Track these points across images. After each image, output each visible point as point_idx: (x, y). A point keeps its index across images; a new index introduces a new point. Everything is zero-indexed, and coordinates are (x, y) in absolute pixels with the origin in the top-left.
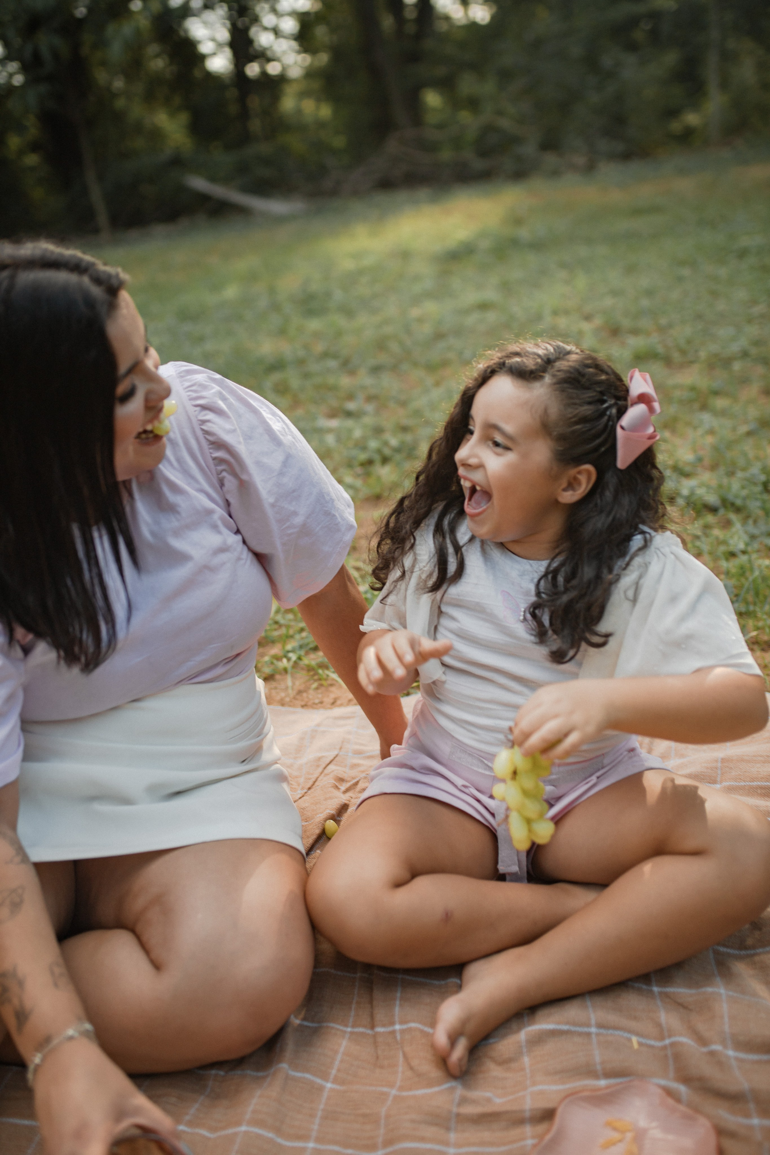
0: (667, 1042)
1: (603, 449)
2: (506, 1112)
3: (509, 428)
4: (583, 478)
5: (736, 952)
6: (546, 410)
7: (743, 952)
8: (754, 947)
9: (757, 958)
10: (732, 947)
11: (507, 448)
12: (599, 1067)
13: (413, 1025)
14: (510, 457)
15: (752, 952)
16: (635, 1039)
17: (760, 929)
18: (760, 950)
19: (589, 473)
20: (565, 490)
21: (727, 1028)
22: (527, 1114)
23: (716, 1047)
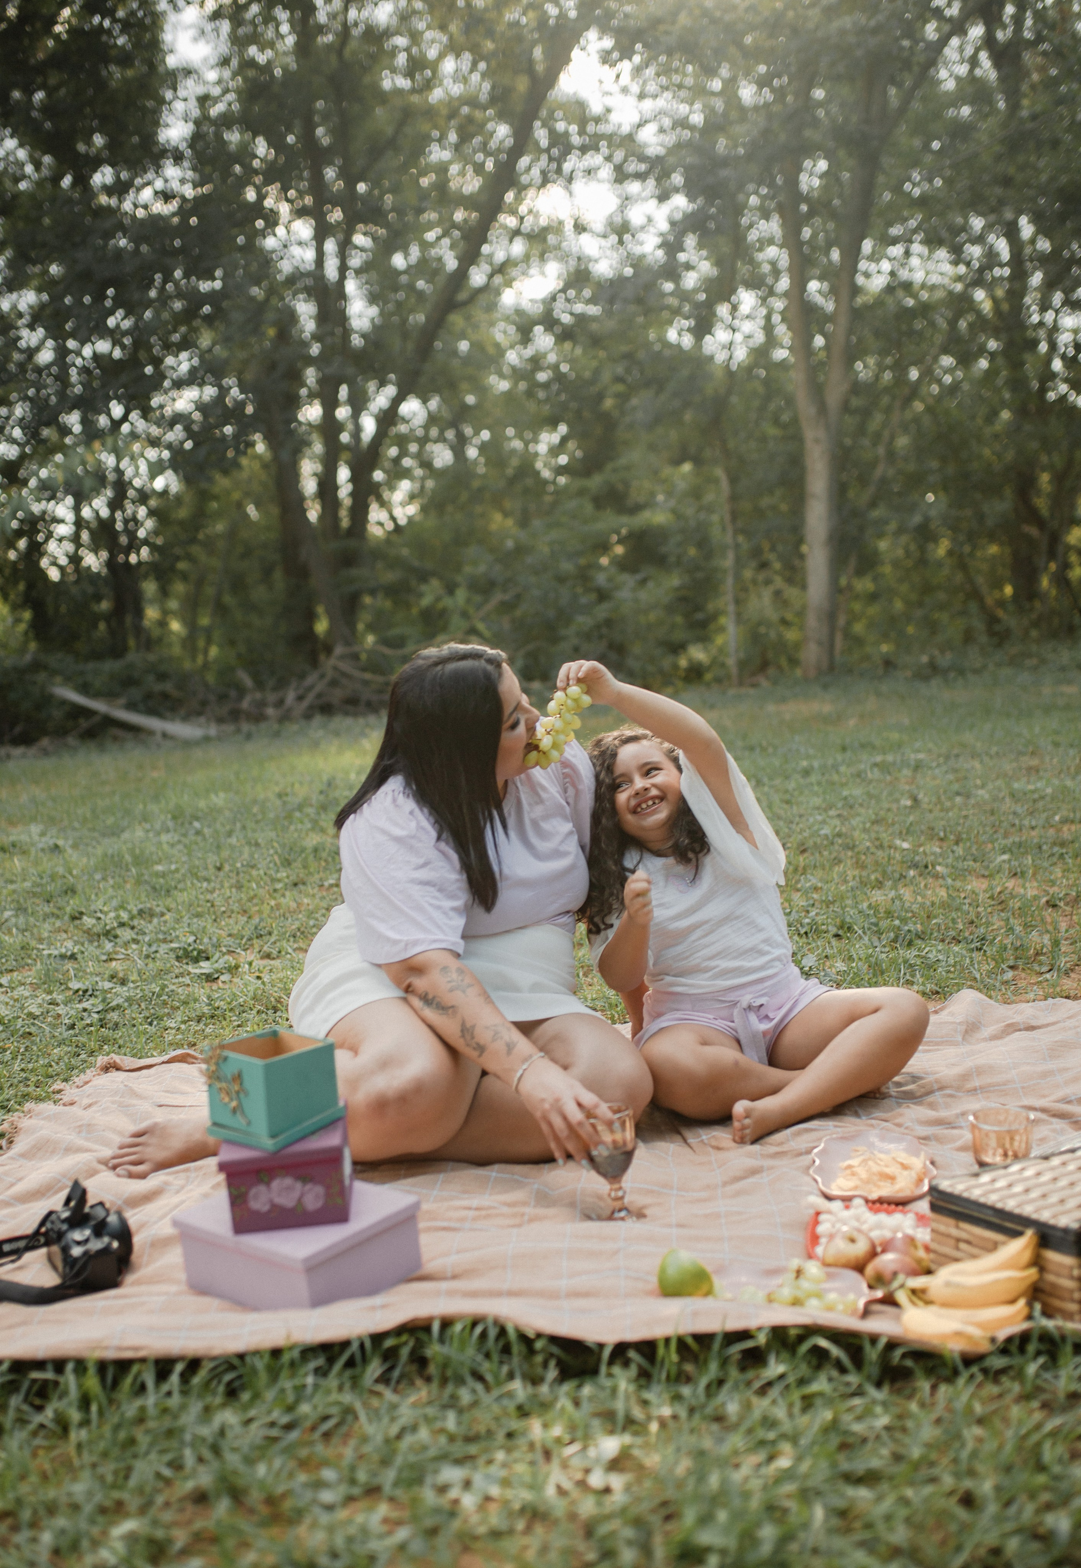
11: (660, 769)
13: (713, 1136)
23: (909, 1124)
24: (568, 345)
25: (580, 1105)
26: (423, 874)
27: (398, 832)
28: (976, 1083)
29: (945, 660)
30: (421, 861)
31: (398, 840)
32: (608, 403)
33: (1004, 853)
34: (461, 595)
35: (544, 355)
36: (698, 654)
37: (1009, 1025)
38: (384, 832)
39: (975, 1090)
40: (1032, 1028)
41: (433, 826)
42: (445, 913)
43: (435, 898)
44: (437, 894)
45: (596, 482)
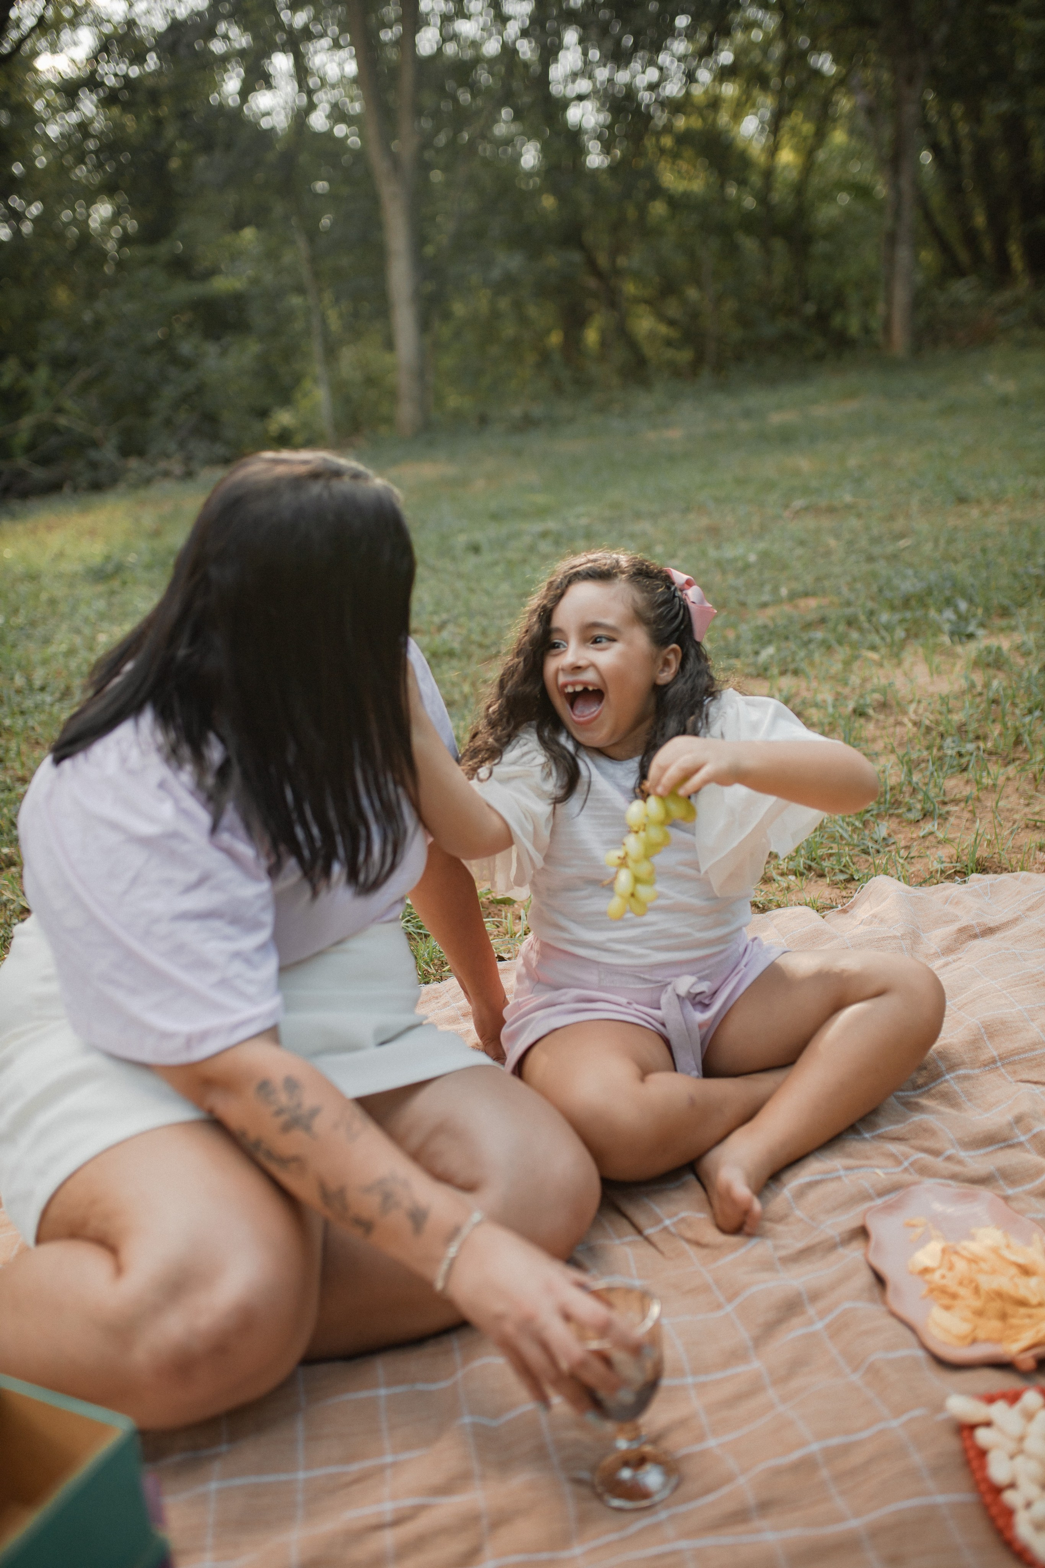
0: (906, 1164)
1: (682, 627)
2: (819, 1243)
3: (610, 621)
4: (671, 657)
5: (913, 1093)
6: (634, 600)
7: (918, 1092)
8: (926, 1084)
9: (933, 1091)
10: (907, 1090)
11: (613, 640)
12: (871, 1191)
13: (683, 1214)
14: (618, 647)
15: (926, 1089)
16: (878, 1171)
17: (925, 1068)
18: (933, 1085)
19: (673, 650)
20: (662, 671)
21: (951, 1136)
22: (838, 1239)
23: (950, 1151)
24: (116, 111)
25: (567, 1317)
26: (199, 901)
27: (147, 829)
28: (991, 1050)
29: (537, 410)
30: (192, 876)
31: (145, 842)
32: (175, 164)
33: (765, 644)
34: (43, 373)
35: (91, 121)
36: (284, 418)
37: (961, 930)
38: (114, 826)
39: (994, 1061)
40: (989, 931)
41: (205, 806)
42: (248, 961)
43: (227, 938)
44: (230, 930)
45: (163, 250)
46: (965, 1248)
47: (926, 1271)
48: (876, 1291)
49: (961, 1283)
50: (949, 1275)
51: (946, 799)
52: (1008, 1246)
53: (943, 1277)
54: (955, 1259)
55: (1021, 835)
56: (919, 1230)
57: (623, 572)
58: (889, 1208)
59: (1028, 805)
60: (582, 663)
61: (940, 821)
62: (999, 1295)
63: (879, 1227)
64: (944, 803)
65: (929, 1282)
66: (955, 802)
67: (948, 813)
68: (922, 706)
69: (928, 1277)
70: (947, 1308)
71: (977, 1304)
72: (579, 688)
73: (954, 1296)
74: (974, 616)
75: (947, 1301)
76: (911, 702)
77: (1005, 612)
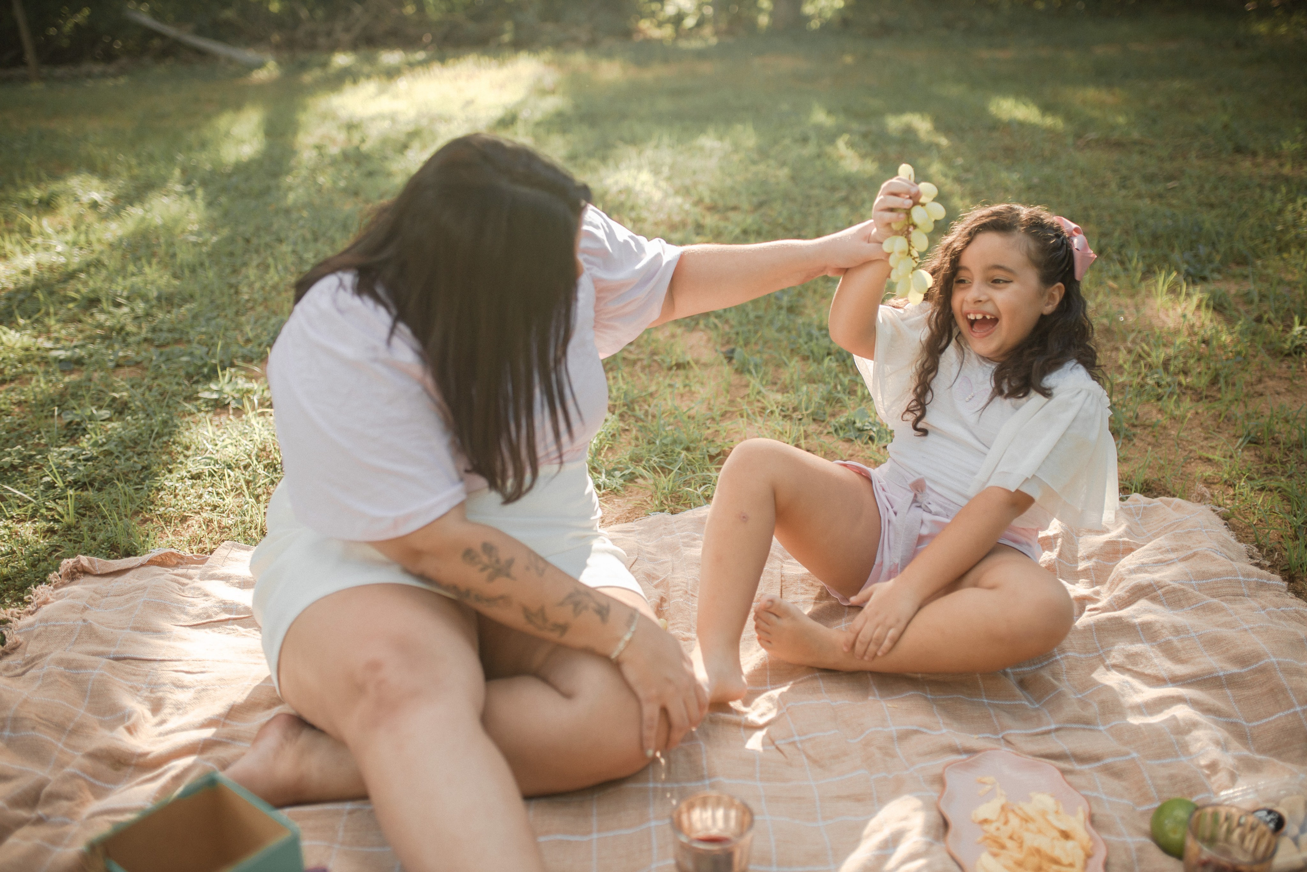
1: (1067, 269)
3: (1008, 265)
4: (1056, 293)
6: (1028, 248)
11: (1010, 282)
19: (1060, 288)
20: (1048, 304)
46: (1020, 809)
47: (985, 821)
48: (942, 830)
49: (1011, 838)
50: (1003, 828)
51: (1136, 423)
52: (1057, 812)
53: (998, 829)
54: (1011, 817)
55: (1193, 464)
56: (988, 787)
57: (1022, 225)
58: (966, 766)
59: (1206, 439)
60: (983, 298)
61: (1126, 441)
62: (1038, 851)
63: (954, 780)
64: (1134, 426)
65: (986, 832)
66: (1145, 427)
67: (1134, 435)
68: (1140, 336)
69: (986, 827)
70: (995, 855)
71: (1019, 856)
72: (979, 317)
73: (1003, 847)
74: (1211, 261)
75: (995, 850)
76: (1133, 331)
77: (1243, 261)
